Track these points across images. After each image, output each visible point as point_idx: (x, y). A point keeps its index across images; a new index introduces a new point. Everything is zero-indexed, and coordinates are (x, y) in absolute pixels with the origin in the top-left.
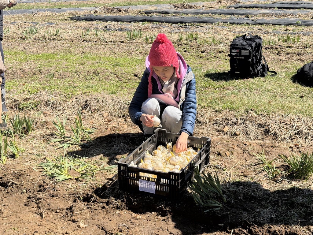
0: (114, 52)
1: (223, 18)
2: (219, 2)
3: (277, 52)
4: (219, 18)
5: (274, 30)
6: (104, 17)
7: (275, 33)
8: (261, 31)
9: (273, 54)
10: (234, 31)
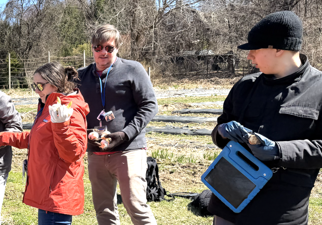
0: (16, 165)
1: (157, 128)
2: (165, 105)
3: (193, 172)
4: (153, 127)
5: (208, 144)
6: (26, 124)
7: (208, 148)
8: (192, 145)
9: (188, 175)
10: (160, 144)
